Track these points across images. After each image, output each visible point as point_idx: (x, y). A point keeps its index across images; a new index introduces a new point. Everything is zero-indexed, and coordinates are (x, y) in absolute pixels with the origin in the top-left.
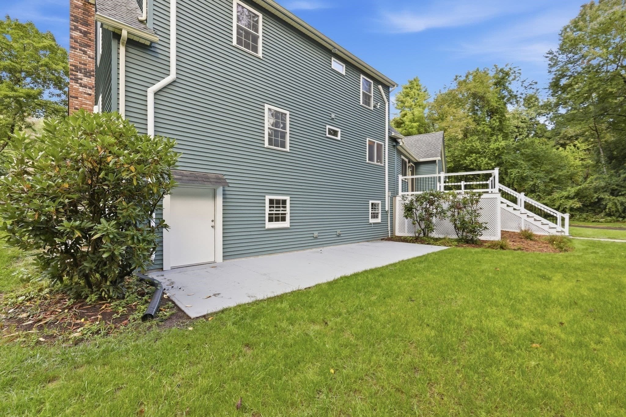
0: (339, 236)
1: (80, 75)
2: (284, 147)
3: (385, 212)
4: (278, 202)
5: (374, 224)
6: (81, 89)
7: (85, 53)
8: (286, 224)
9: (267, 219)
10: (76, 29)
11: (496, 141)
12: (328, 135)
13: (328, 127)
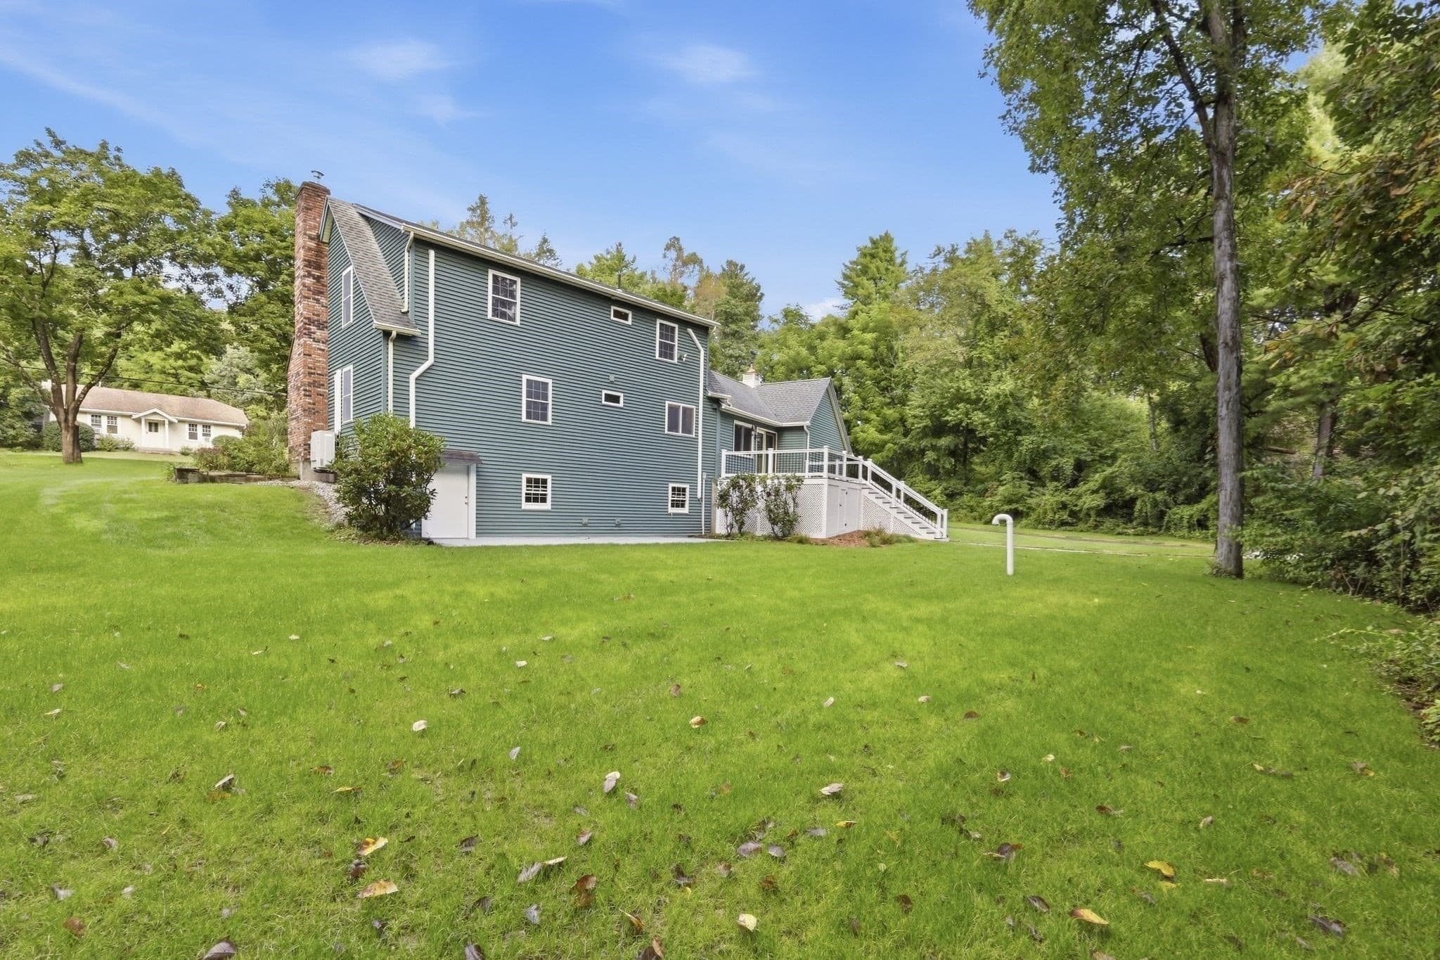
0: (618, 525)
1: (313, 328)
2: (546, 420)
3: (696, 502)
4: (537, 481)
5: (674, 514)
6: (315, 345)
7: (318, 301)
8: (547, 506)
9: (524, 499)
10: (310, 275)
11: (1000, 379)
12: (604, 402)
13: (604, 392)
